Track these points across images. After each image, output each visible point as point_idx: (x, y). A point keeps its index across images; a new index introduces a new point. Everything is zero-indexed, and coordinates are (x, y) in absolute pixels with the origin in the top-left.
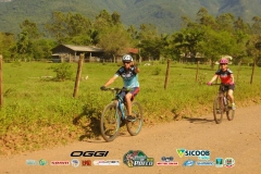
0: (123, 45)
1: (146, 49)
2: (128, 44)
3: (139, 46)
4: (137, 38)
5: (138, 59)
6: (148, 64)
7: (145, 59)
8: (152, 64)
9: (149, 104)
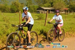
0: (62, 7)
1: (71, 8)
2: (64, 7)
3: (68, 7)
4: (68, 4)
5: (68, 12)
6: (72, 14)
7: (70, 12)
8: (73, 14)
9: (73, 29)
